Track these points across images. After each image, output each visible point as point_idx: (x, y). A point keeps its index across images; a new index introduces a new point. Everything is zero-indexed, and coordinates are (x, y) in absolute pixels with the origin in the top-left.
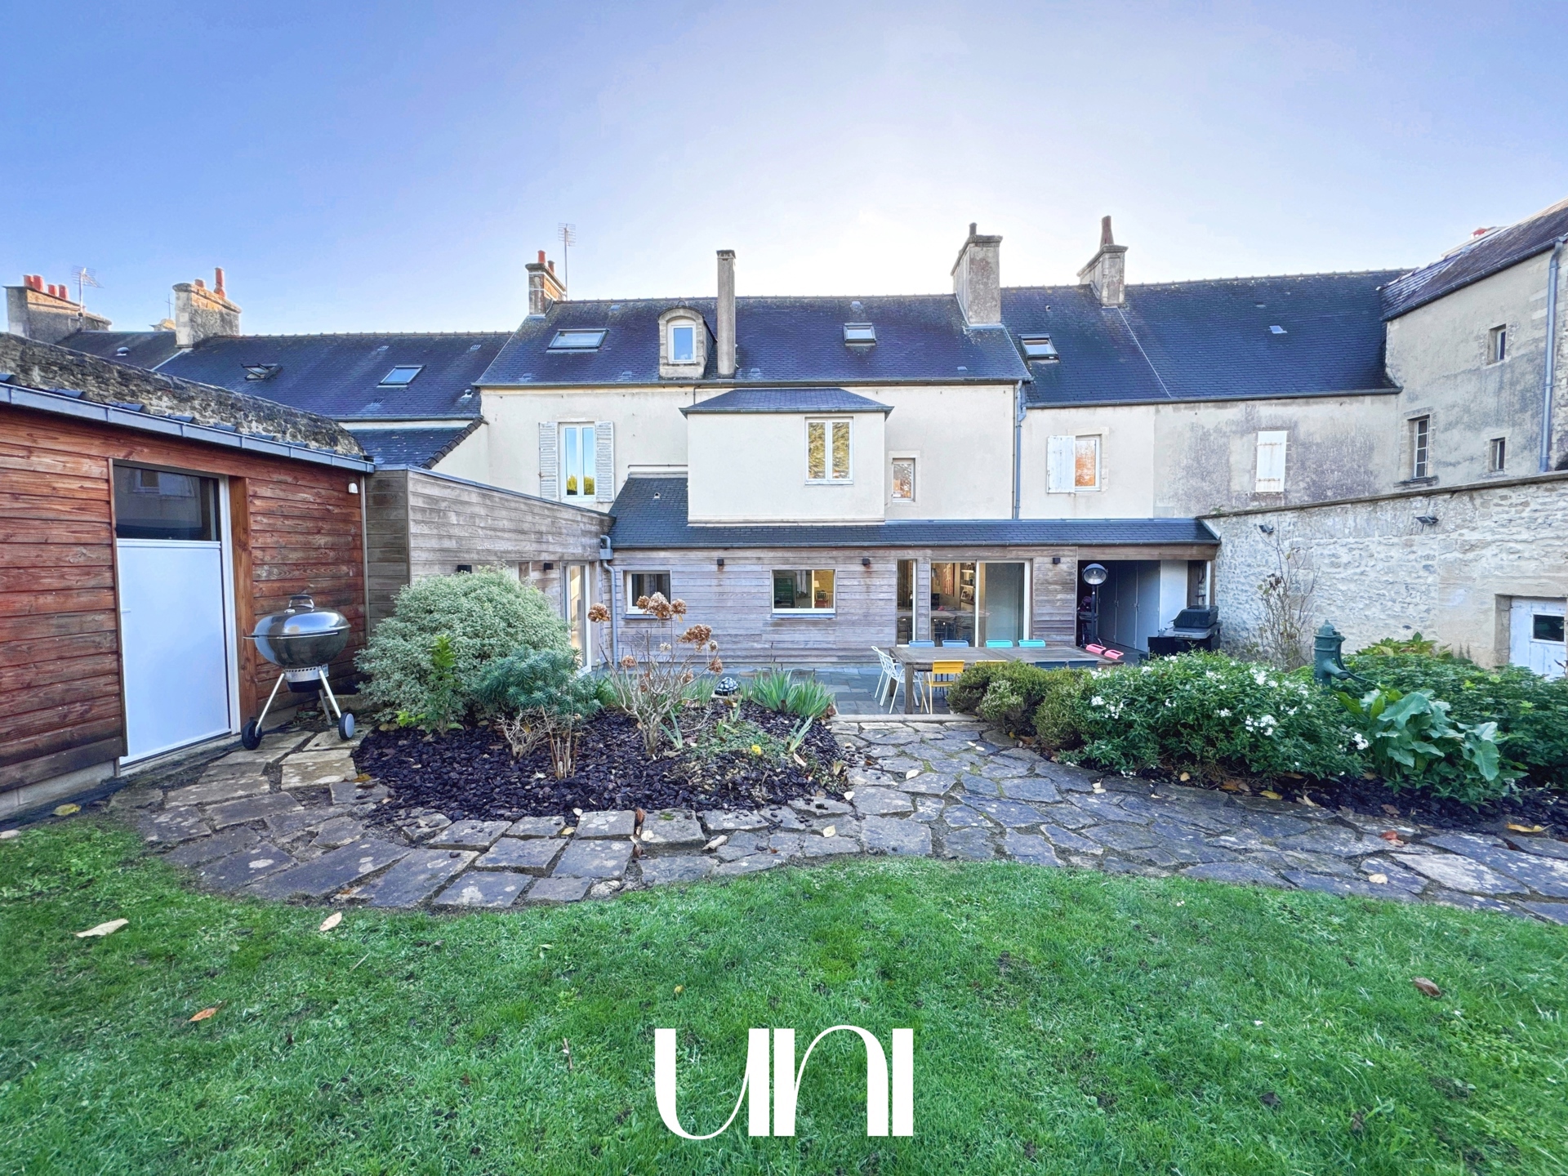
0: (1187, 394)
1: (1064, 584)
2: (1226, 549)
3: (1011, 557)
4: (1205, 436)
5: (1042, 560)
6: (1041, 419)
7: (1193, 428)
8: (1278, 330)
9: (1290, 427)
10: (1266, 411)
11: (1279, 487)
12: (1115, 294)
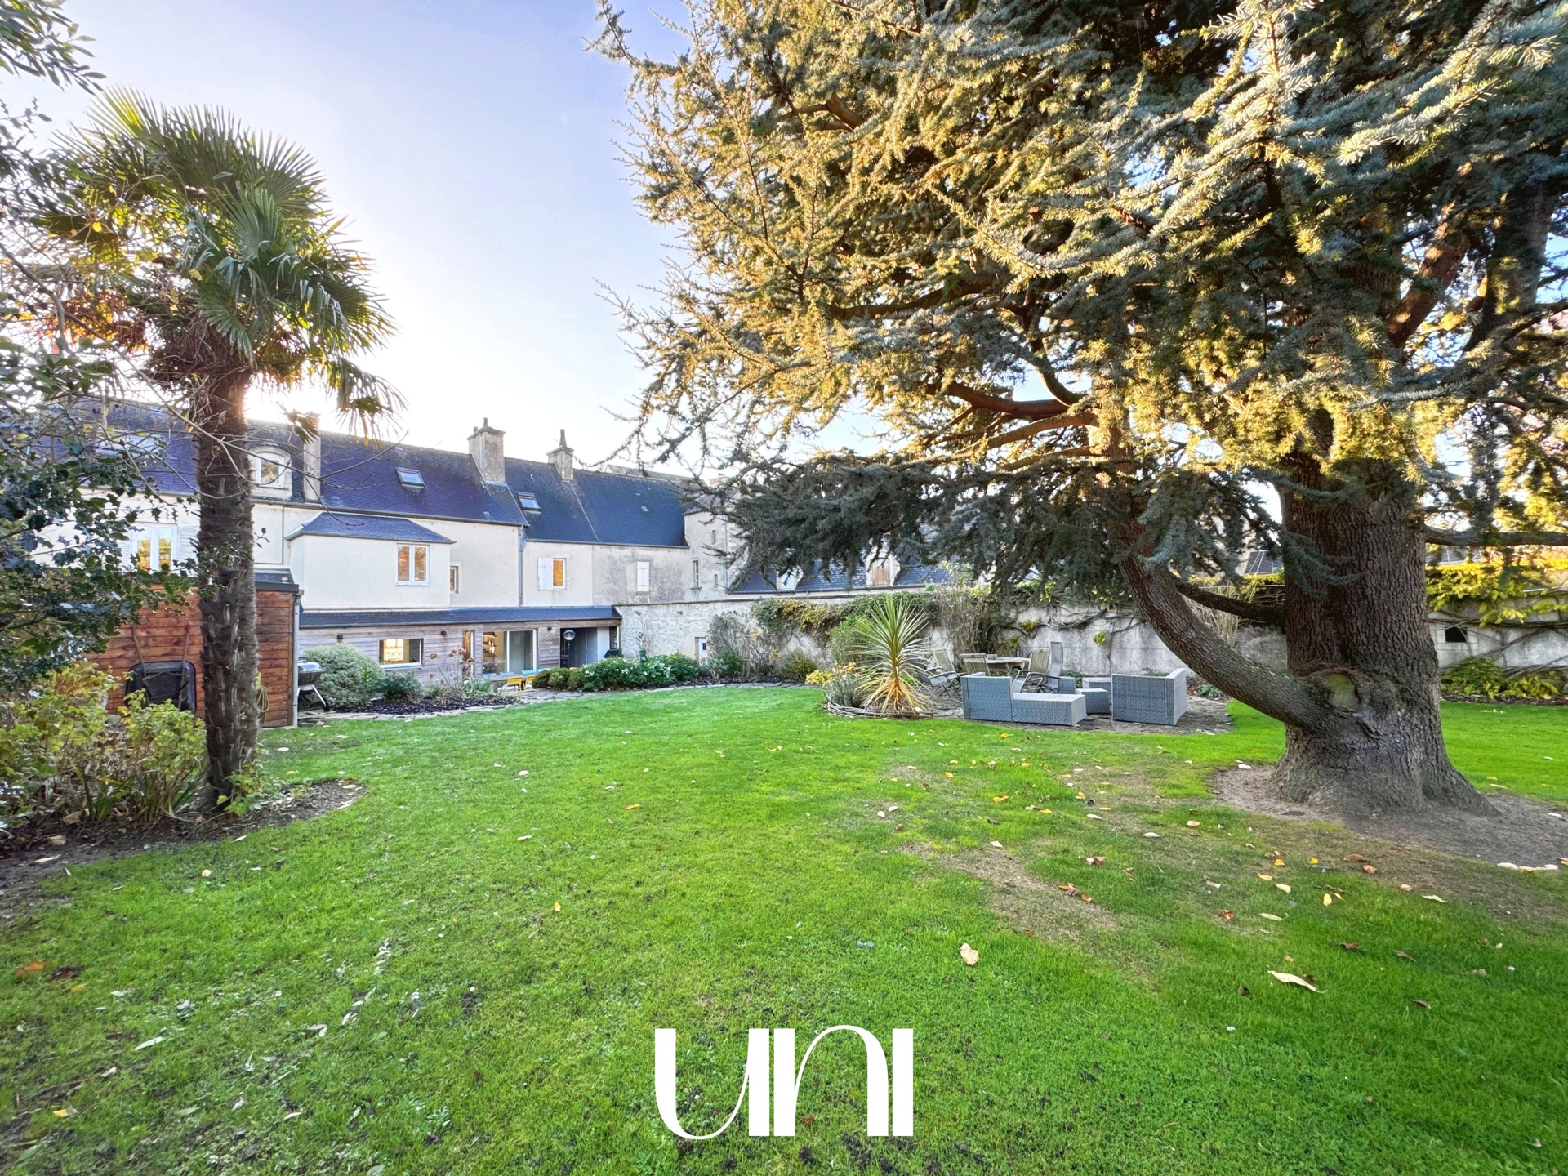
0: (607, 539)
1: (554, 641)
2: (624, 621)
3: (527, 627)
4: (615, 562)
5: (542, 629)
6: (535, 548)
7: (610, 557)
8: (645, 509)
9: (650, 560)
10: (641, 552)
11: (646, 589)
12: (568, 474)
